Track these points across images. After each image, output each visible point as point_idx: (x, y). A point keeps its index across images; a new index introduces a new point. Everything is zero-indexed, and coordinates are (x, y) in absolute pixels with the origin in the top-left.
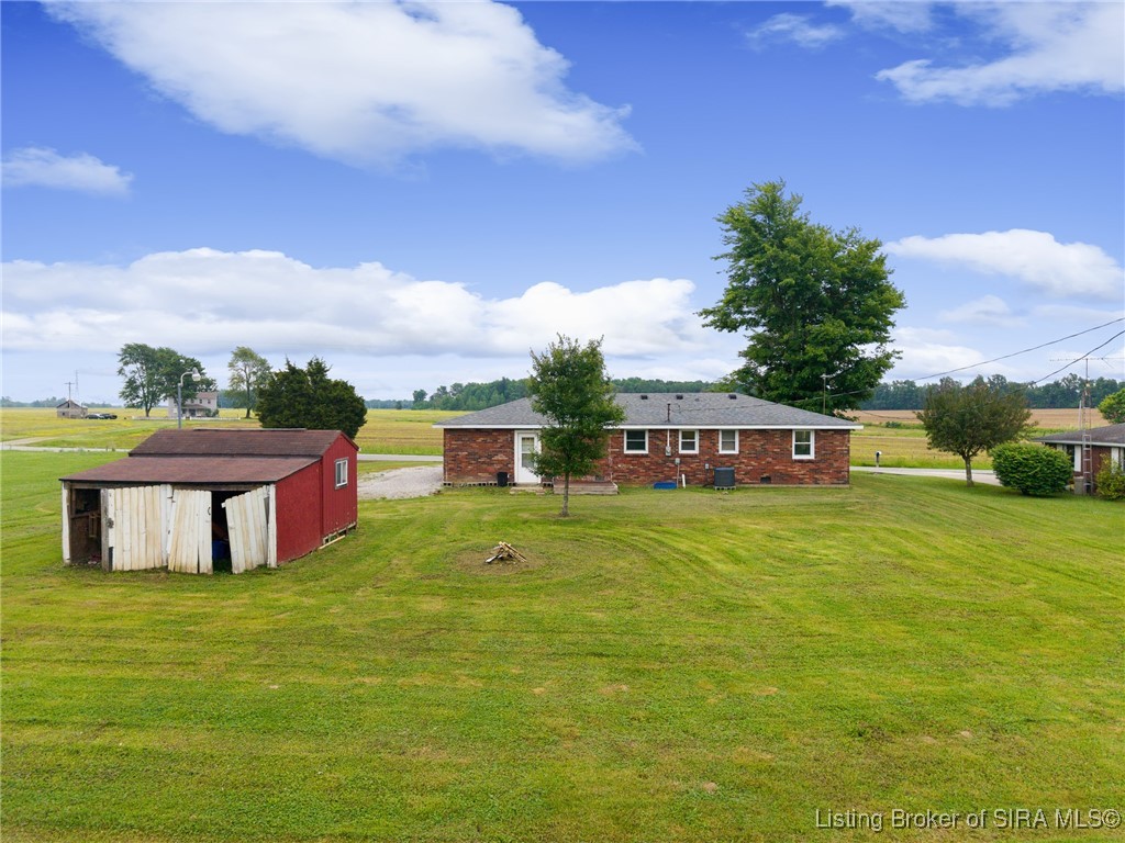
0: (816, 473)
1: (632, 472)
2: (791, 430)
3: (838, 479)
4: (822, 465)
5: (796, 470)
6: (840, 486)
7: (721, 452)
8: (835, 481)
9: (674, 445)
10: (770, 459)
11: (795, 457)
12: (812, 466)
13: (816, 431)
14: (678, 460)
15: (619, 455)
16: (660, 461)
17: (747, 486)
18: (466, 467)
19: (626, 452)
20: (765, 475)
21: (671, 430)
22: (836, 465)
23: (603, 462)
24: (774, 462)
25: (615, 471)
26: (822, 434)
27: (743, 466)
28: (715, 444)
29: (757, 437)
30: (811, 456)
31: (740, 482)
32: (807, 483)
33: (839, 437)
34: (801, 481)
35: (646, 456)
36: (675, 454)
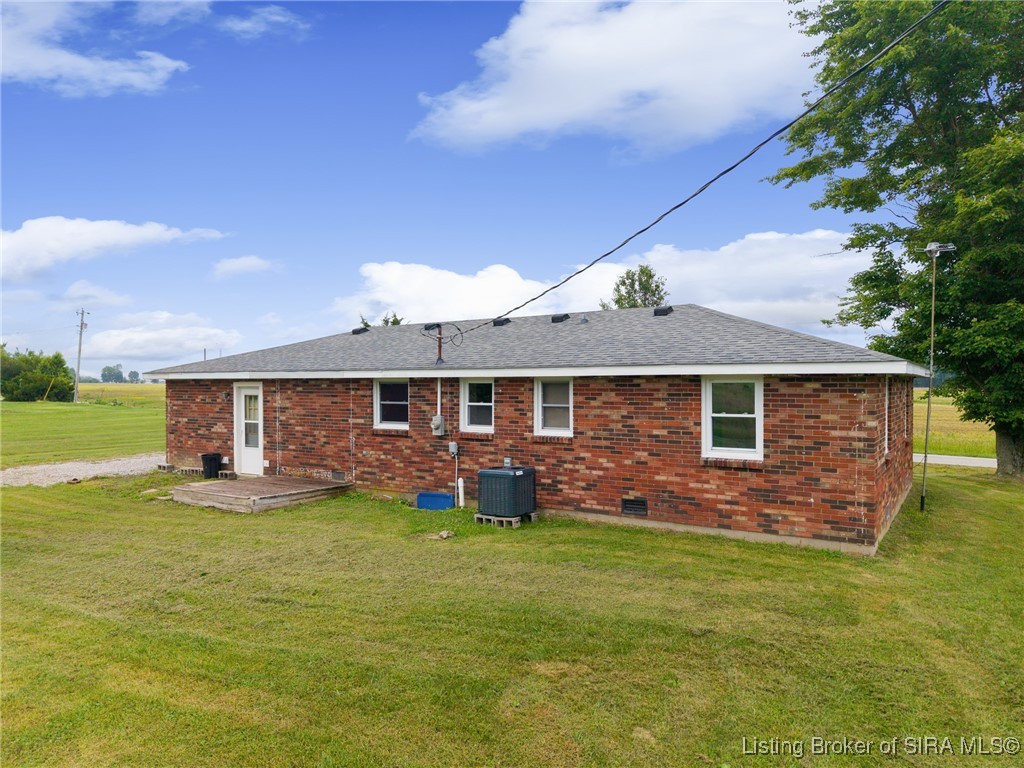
0: (768, 502)
1: (384, 466)
2: (696, 380)
3: (835, 524)
4: (786, 481)
5: (711, 488)
6: (845, 548)
7: (539, 431)
8: (826, 530)
9: (451, 413)
10: (643, 455)
11: (709, 451)
12: (755, 480)
13: (768, 379)
14: (453, 446)
15: (366, 430)
16: (428, 448)
17: (591, 518)
18: (187, 441)
19: (379, 425)
20: (632, 495)
21: (445, 381)
22: (827, 482)
23: (342, 444)
24: (653, 462)
25: (360, 463)
26: (784, 389)
27: (581, 467)
28: (525, 413)
29: (612, 397)
30: (756, 455)
31: (577, 505)
32: (744, 528)
33: (836, 400)
34: (725, 520)
35: (404, 435)
36: (451, 432)
